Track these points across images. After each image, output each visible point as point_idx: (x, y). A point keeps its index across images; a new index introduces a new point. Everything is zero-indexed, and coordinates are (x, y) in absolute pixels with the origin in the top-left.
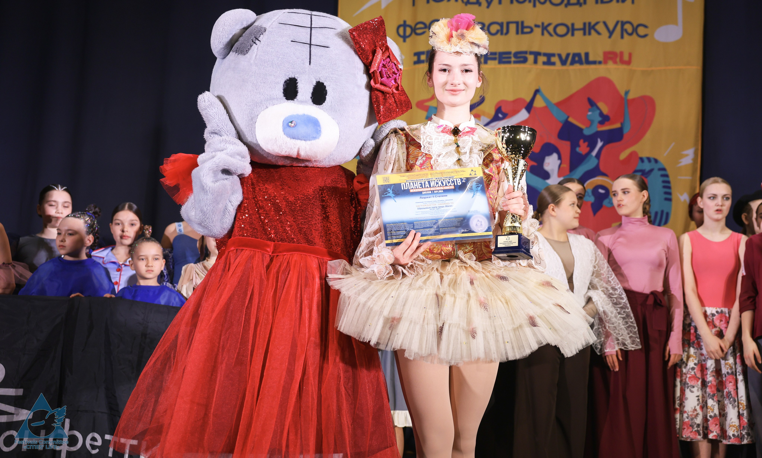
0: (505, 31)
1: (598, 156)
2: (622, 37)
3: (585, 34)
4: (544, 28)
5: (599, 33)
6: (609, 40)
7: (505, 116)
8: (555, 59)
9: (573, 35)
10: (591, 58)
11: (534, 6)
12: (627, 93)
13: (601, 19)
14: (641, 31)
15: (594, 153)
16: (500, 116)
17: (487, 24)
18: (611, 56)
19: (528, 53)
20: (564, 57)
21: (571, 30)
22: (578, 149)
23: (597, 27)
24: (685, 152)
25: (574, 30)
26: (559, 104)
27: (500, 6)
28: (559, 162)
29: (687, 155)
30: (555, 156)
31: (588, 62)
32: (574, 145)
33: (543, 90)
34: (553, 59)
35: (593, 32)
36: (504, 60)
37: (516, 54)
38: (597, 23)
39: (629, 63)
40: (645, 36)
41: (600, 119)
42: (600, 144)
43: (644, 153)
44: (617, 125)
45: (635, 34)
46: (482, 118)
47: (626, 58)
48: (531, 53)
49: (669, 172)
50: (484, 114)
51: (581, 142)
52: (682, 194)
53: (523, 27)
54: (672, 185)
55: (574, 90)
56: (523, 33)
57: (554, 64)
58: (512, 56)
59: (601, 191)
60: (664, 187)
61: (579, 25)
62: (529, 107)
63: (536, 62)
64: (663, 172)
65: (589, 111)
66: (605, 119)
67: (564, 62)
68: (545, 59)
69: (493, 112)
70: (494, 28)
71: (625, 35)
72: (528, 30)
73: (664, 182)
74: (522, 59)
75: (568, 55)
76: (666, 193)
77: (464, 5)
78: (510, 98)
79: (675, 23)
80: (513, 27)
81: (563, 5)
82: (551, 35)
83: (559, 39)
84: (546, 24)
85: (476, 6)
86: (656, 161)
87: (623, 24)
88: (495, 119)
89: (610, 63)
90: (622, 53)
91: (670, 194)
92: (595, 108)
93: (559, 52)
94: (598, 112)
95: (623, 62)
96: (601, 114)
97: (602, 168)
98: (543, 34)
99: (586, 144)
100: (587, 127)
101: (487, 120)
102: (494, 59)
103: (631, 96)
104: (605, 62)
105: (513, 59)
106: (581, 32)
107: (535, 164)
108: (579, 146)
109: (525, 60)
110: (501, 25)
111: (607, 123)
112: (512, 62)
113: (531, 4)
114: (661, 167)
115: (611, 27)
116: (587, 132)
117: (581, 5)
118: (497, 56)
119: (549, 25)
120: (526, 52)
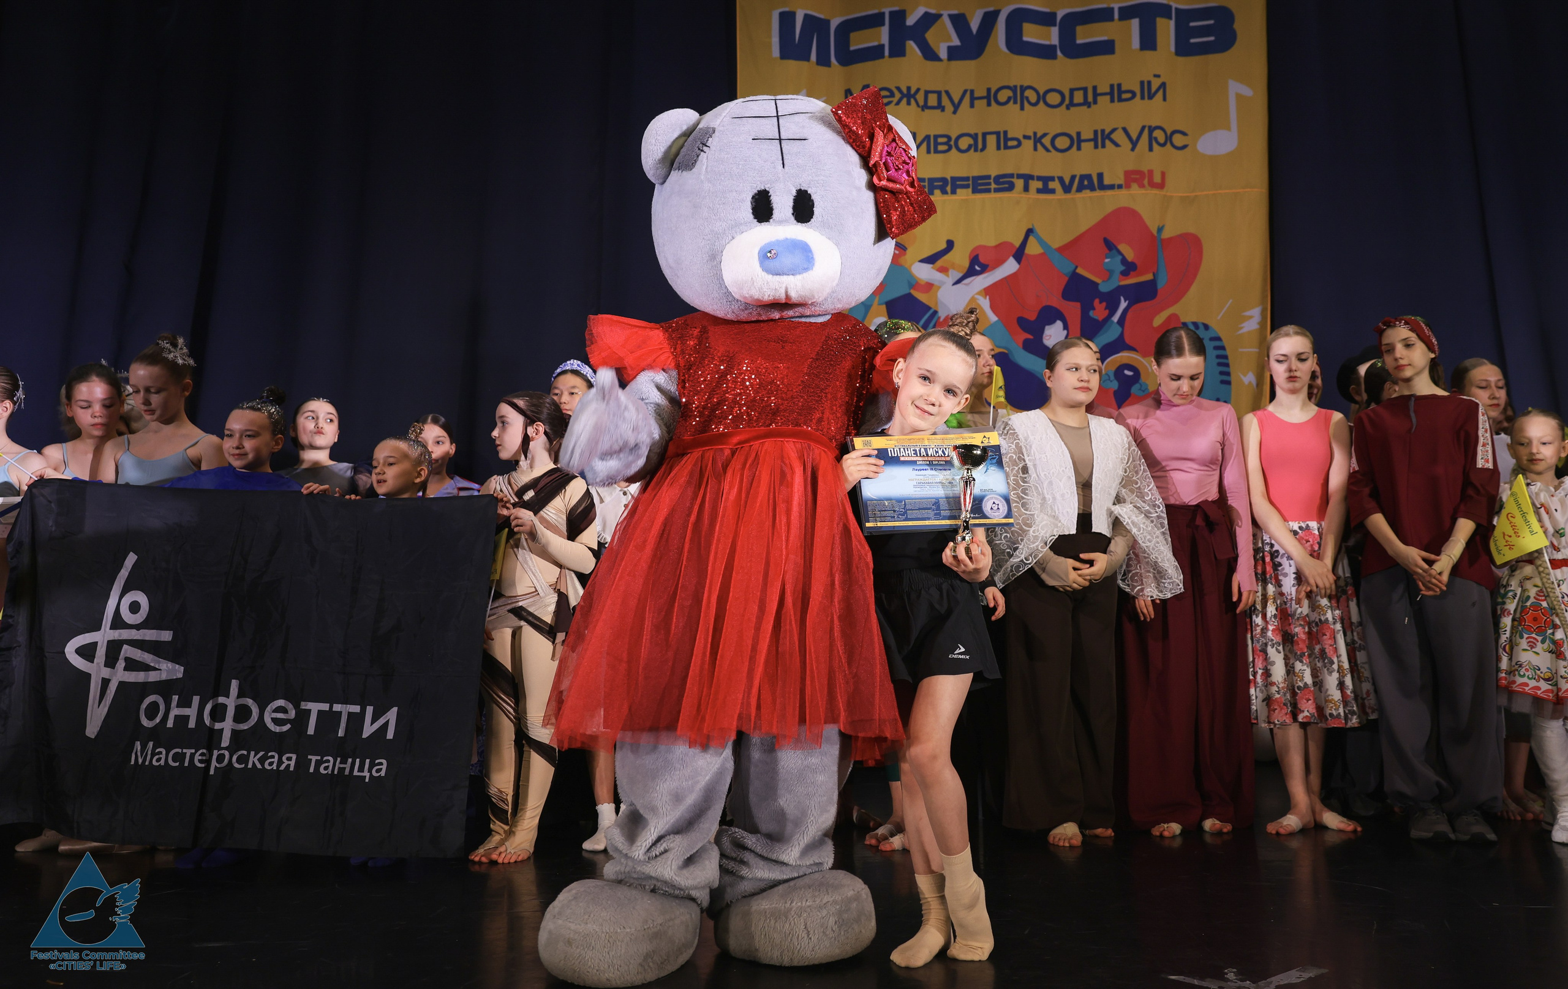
0: (980, 146)
1: (1121, 322)
2: (1151, 149)
3: (1096, 147)
4: (1037, 140)
5: (1117, 145)
6: (1132, 153)
7: (985, 269)
8: (1054, 185)
9: (1079, 148)
10: (1107, 181)
11: (1022, 108)
12: (1160, 230)
13: (1120, 125)
14: (1178, 140)
15: (1116, 318)
16: (977, 268)
17: (953, 138)
18: (1138, 176)
19: (1015, 176)
20: (1067, 181)
21: (1077, 141)
22: (1091, 313)
23: (1113, 136)
24: (1247, 313)
25: (1080, 141)
26: (1061, 250)
27: (972, 109)
28: (1065, 332)
29: (1251, 317)
30: (1059, 324)
31: (1103, 187)
32: (1086, 308)
33: (1038, 229)
34: (1051, 185)
35: (1107, 142)
36: (979, 188)
37: (998, 179)
38: (1114, 130)
39: (1161, 186)
40: (1185, 147)
41: (1123, 268)
42: (1123, 304)
43: (1188, 318)
44: (1149, 277)
45: (1169, 144)
46: (951, 272)
47: (1157, 179)
48: (1019, 176)
49: (1226, 342)
50: (954, 266)
51: (1097, 301)
52: (1245, 375)
53: (1006, 139)
54: (1231, 361)
55: (1083, 228)
56: (1006, 147)
57: (1053, 191)
58: (992, 181)
59: (1127, 372)
60: (1219, 364)
61: (1087, 134)
62: (1019, 254)
63: (1026, 189)
64: (1217, 343)
65: (1106, 258)
66: (1129, 268)
67: (1067, 189)
68: (1040, 185)
69: (967, 264)
70: (964, 143)
71: (1155, 145)
72: (1015, 143)
73: (1218, 357)
74: (1007, 186)
75: (1073, 178)
76: (1222, 373)
77: (920, 109)
78: (992, 242)
79: (1228, 128)
80: (992, 140)
81: (1064, 106)
82: (1047, 150)
83: (1059, 154)
84: (1039, 135)
85: (939, 111)
86: (1206, 327)
87: (1152, 129)
88: (970, 273)
89: (1134, 186)
90: (1151, 172)
91: (1228, 374)
92: (1114, 251)
93: (1060, 175)
94: (1120, 257)
95: (1153, 185)
96: (1124, 261)
97: (1128, 339)
98: (1035, 149)
99: (1104, 304)
100: (1103, 281)
101: (960, 275)
102: (967, 186)
103: (1167, 234)
104: (1128, 186)
105: (993, 186)
106: (1092, 144)
107: (1031, 337)
108: (1094, 309)
109: (1011, 187)
110: (975, 137)
111: (1131, 273)
112: (992, 190)
113: (1018, 106)
114: (1213, 335)
115: (1134, 137)
116: (1104, 288)
117: (1089, 107)
118: (970, 182)
119: (1045, 135)
120: (1012, 176)
